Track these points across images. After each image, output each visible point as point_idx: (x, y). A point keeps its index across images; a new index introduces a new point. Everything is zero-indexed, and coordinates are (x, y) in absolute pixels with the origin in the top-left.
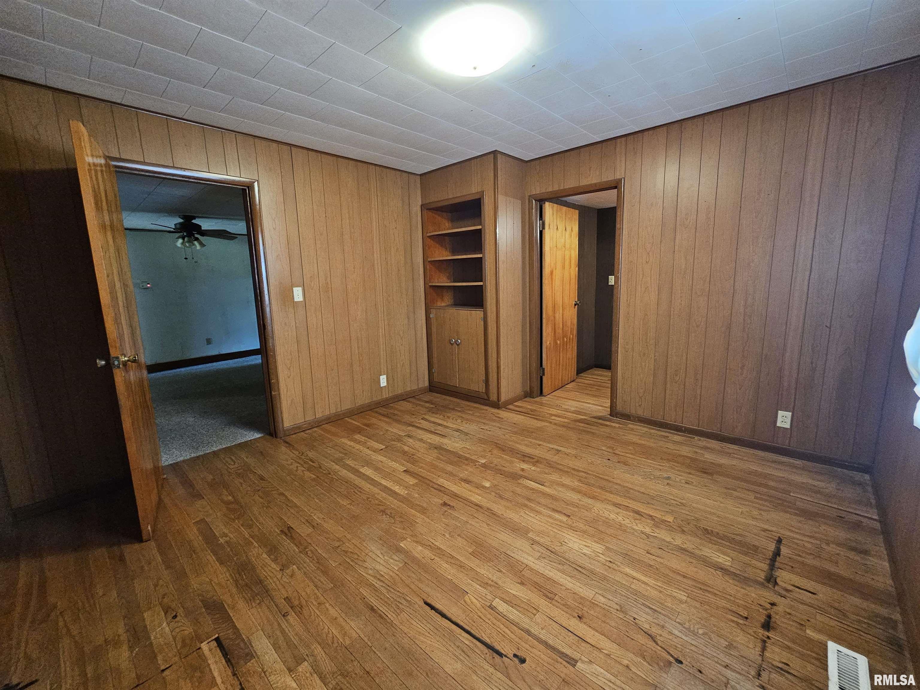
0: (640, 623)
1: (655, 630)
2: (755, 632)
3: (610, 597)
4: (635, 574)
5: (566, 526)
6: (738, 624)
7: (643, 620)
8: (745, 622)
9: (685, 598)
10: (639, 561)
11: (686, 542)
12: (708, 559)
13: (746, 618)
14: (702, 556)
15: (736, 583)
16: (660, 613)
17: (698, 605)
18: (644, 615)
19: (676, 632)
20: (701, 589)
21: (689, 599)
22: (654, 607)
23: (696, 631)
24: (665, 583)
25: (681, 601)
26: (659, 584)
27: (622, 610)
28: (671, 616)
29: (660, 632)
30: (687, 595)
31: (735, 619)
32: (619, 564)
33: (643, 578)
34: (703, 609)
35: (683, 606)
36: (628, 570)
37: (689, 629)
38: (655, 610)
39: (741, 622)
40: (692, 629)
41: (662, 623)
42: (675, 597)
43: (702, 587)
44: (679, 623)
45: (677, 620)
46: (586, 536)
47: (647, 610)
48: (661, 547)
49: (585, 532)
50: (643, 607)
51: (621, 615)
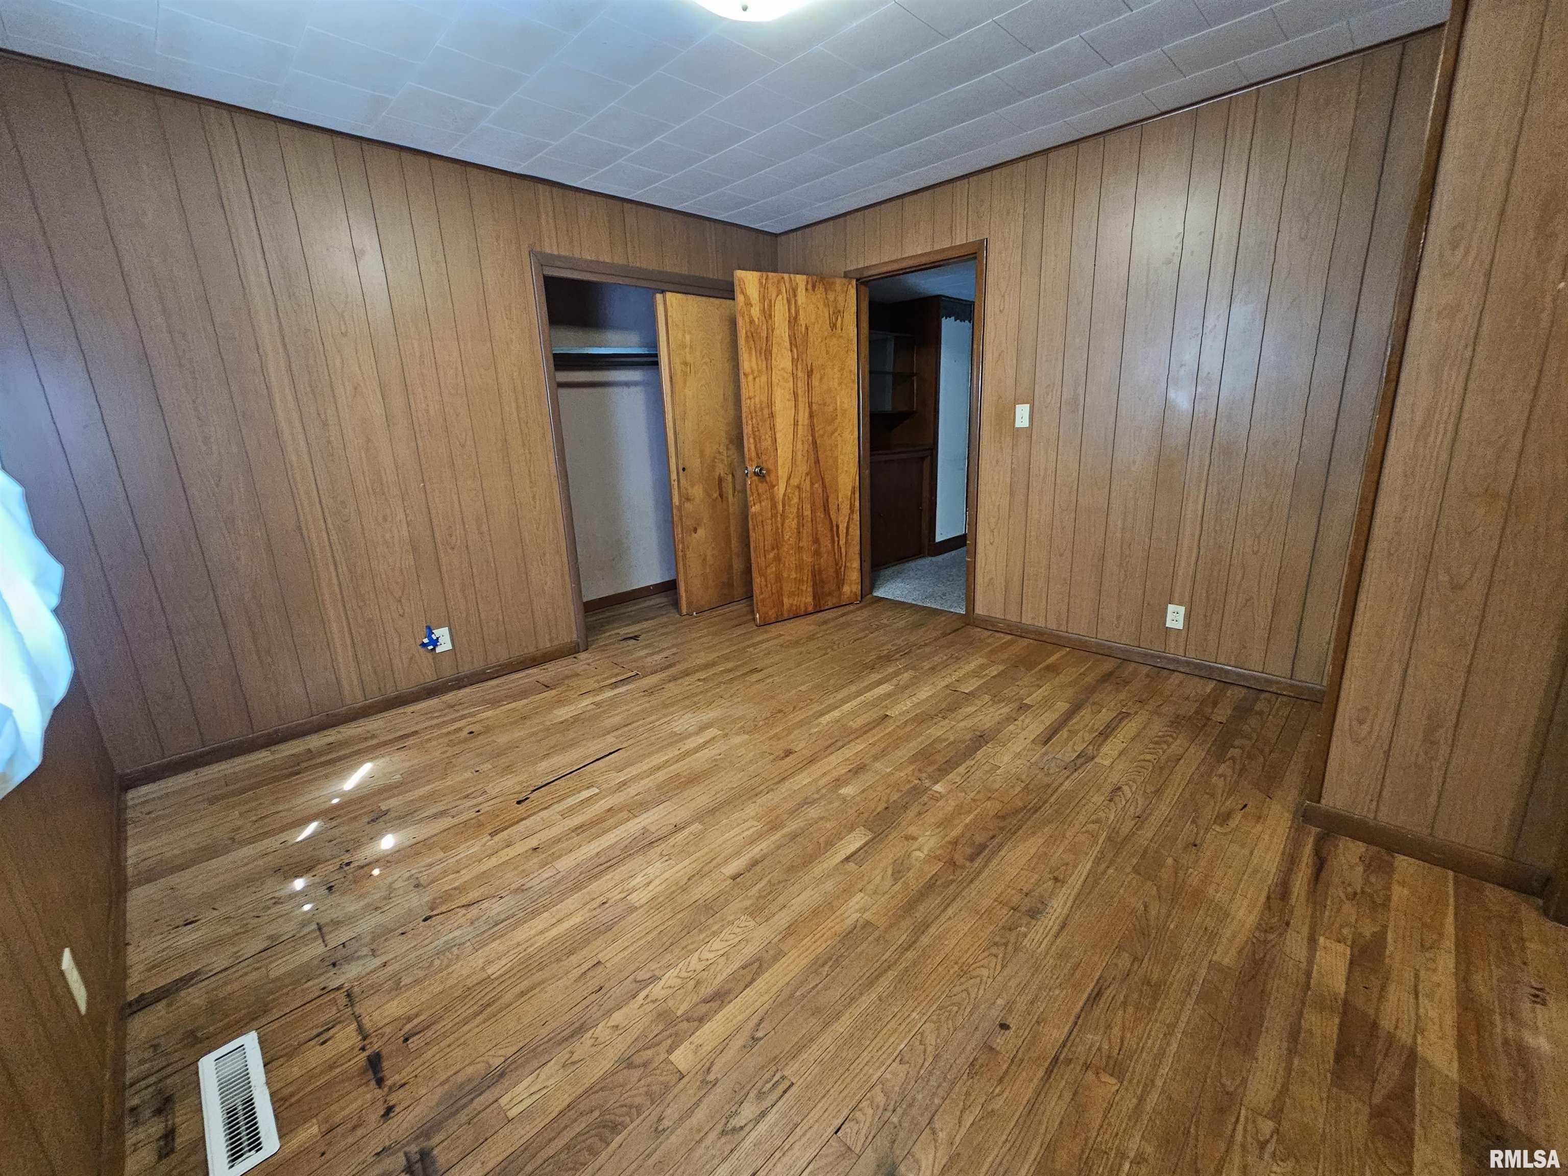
0: (494, 900)
1: (474, 911)
2: (383, 1035)
3: (545, 883)
4: (566, 925)
5: (706, 869)
6: (409, 1020)
7: (494, 906)
8: (402, 1032)
9: (490, 972)
10: (587, 942)
11: (594, 1049)
12: (536, 1064)
13: (406, 1040)
14: (547, 1057)
15: (461, 1078)
16: (490, 929)
17: (469, 983)
18: (499, 909)
19: (457, 933)
20: (489, 1005)
21: (485, 976)
22: (502, 925)
23: (442, 957)
24: (530, 958)
25: (490, 962)
26: (532, 949)
27: (521, 890)
28: (478, 939)
29: (468, 916)
30: (492, 977)
31: (416, 1021)
32: (595, 913)
33: (553, 932)
34: (460, 985)
35: (481, 961)
36: (576, 920)
37: (449, 949)
38: (497, 925)
39: (408, 1027)
40: (447, 954)
41: (476, 924)
42: (499, 958)
43: (489, 1009)
44: (464, 943)
45: (469, 943)
46: (674, 888)
47: (503, 916)
48: (602, 991)
49: (684, 889)
50: (511, 912)
51: (514, 886)
